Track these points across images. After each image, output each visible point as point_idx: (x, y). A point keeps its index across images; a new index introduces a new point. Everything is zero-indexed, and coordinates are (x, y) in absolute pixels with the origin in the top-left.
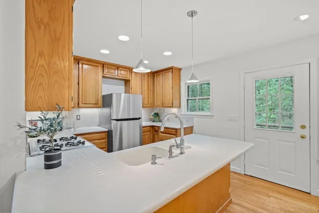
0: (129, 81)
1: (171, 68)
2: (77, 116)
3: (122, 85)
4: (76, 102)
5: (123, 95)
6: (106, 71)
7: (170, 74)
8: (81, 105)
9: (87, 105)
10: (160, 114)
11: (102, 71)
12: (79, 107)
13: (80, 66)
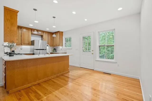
0: (43, 36)
1: (59, 32)
2: (21, 48)
3: (40, 37)
4: (20, 43)
5: (40, 41)
6: (33, 31)
7: (59, 34)
8: (22, 44)
9: (25, 44)
10: (56, 49)
11: (31, 31)
12: (21, 45)
13: (22, 29)
